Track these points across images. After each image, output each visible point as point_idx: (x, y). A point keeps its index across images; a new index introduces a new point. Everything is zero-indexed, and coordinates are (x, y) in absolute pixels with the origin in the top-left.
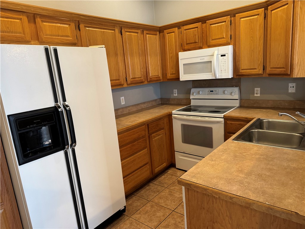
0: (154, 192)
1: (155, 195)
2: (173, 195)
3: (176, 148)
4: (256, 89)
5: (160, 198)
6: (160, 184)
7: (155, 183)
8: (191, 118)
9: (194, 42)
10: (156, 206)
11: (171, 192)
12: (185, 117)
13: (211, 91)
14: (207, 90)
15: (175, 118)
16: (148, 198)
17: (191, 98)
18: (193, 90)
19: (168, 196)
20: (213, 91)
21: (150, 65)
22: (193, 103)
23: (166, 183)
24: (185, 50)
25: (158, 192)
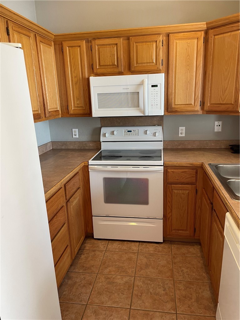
0: (84, 286)
1: (89, 291)
2: (114, 283)
3: (94, 212)
4: (180, 128)
5: (100, 294)
6: (85, 270)
7: (77, 270)
9: (111, 64)
10: (102, 309)
11: (109, 278)
13: (128, 131)
14: (123, 130)
16: (81, 301)
17: (101, 140)
18: (103, 130)
19: (109, 286)
20: (131, 131)
22: (104, 147)
23: (93, 266)
24: (97, 75)
25: (90, 284)
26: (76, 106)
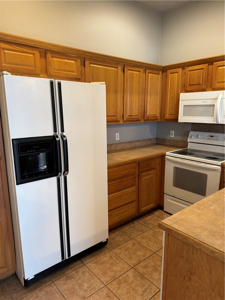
0: (138, 230)
1: (138, 234)
2: (156, 237)
3: (166, 190)
5: (143, 238)
6: (145, 224)
7: (140, 222)
8: (186, 161)
10: (138, 245)
11: (155, 234)
12: (179, 160)
13: (211, 136)
14: (207, 134)
15: (169, 160)
16: (131, 236)
17: (188, 141)
18: (191, 133)
19: (152, 237)
20: (213, 136)
21: (148, 104)
22: (190, 146)
23: (151, 224)
24: (187, 91)
25: (142, 231)
26: (170, 114)
